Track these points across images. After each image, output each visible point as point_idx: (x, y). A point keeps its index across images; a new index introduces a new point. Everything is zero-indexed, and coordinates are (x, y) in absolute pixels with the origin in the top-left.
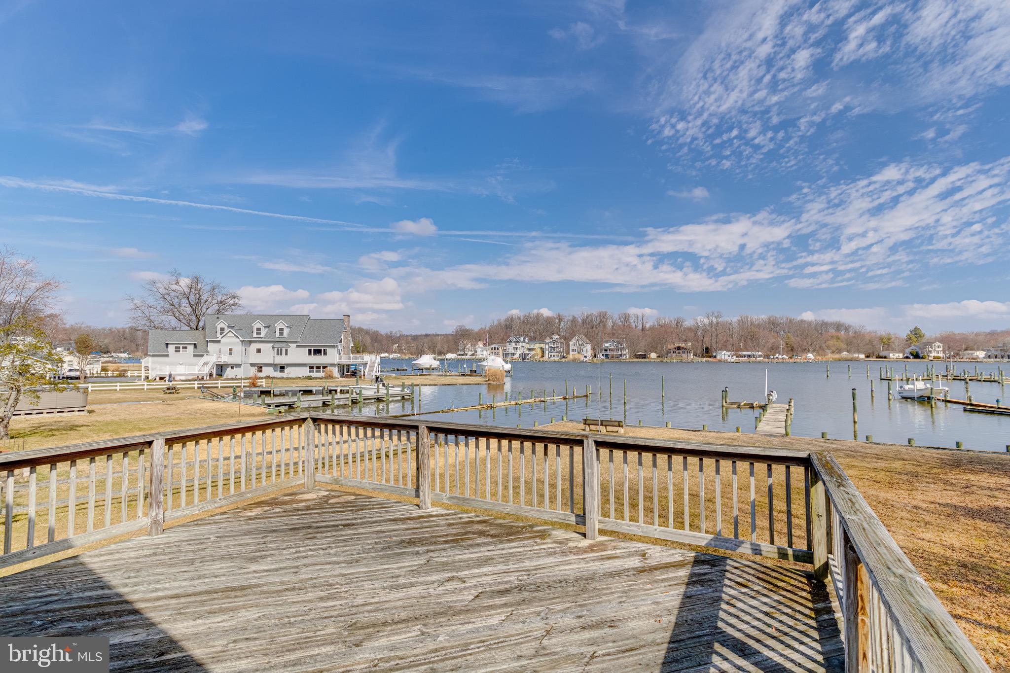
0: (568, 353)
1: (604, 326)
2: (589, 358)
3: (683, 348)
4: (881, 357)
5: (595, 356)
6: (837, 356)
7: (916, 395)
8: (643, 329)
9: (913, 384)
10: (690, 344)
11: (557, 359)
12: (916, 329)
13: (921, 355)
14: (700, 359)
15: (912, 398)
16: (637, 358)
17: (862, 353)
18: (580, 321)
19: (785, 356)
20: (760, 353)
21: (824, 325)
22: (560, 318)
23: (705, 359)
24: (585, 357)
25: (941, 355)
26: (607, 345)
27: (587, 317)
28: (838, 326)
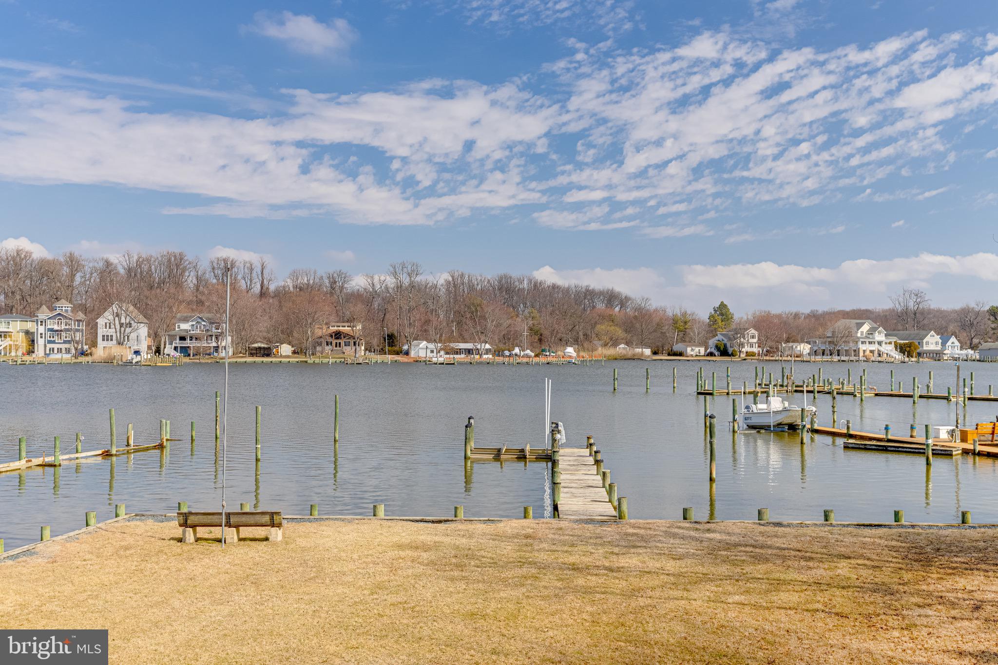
0: (94, 344)
1: (179, 285)
2: (145, 356)
3: (346, 335)
4: (675, 354)
5: (158, 351)
6: (611, 352)
7: (772, 421)
8: (263, 294)
9: (767, 402)
10: (359, 327)
11: (67, 357)
12: (723, 306)
13: (730, 350)
14: (380, 358)
15: (766, 428)
16: (252, 355)
17: (647, 347)
18: (122, 271)
19: (528, 352)
20: (488, 346)
21: (590, 294)
22: (74, 264)
23: (389, 358)
24: (137, 353)
25: (755, 350)
26: (185, 326)
27: (139, 264)
28: (611, 298)
